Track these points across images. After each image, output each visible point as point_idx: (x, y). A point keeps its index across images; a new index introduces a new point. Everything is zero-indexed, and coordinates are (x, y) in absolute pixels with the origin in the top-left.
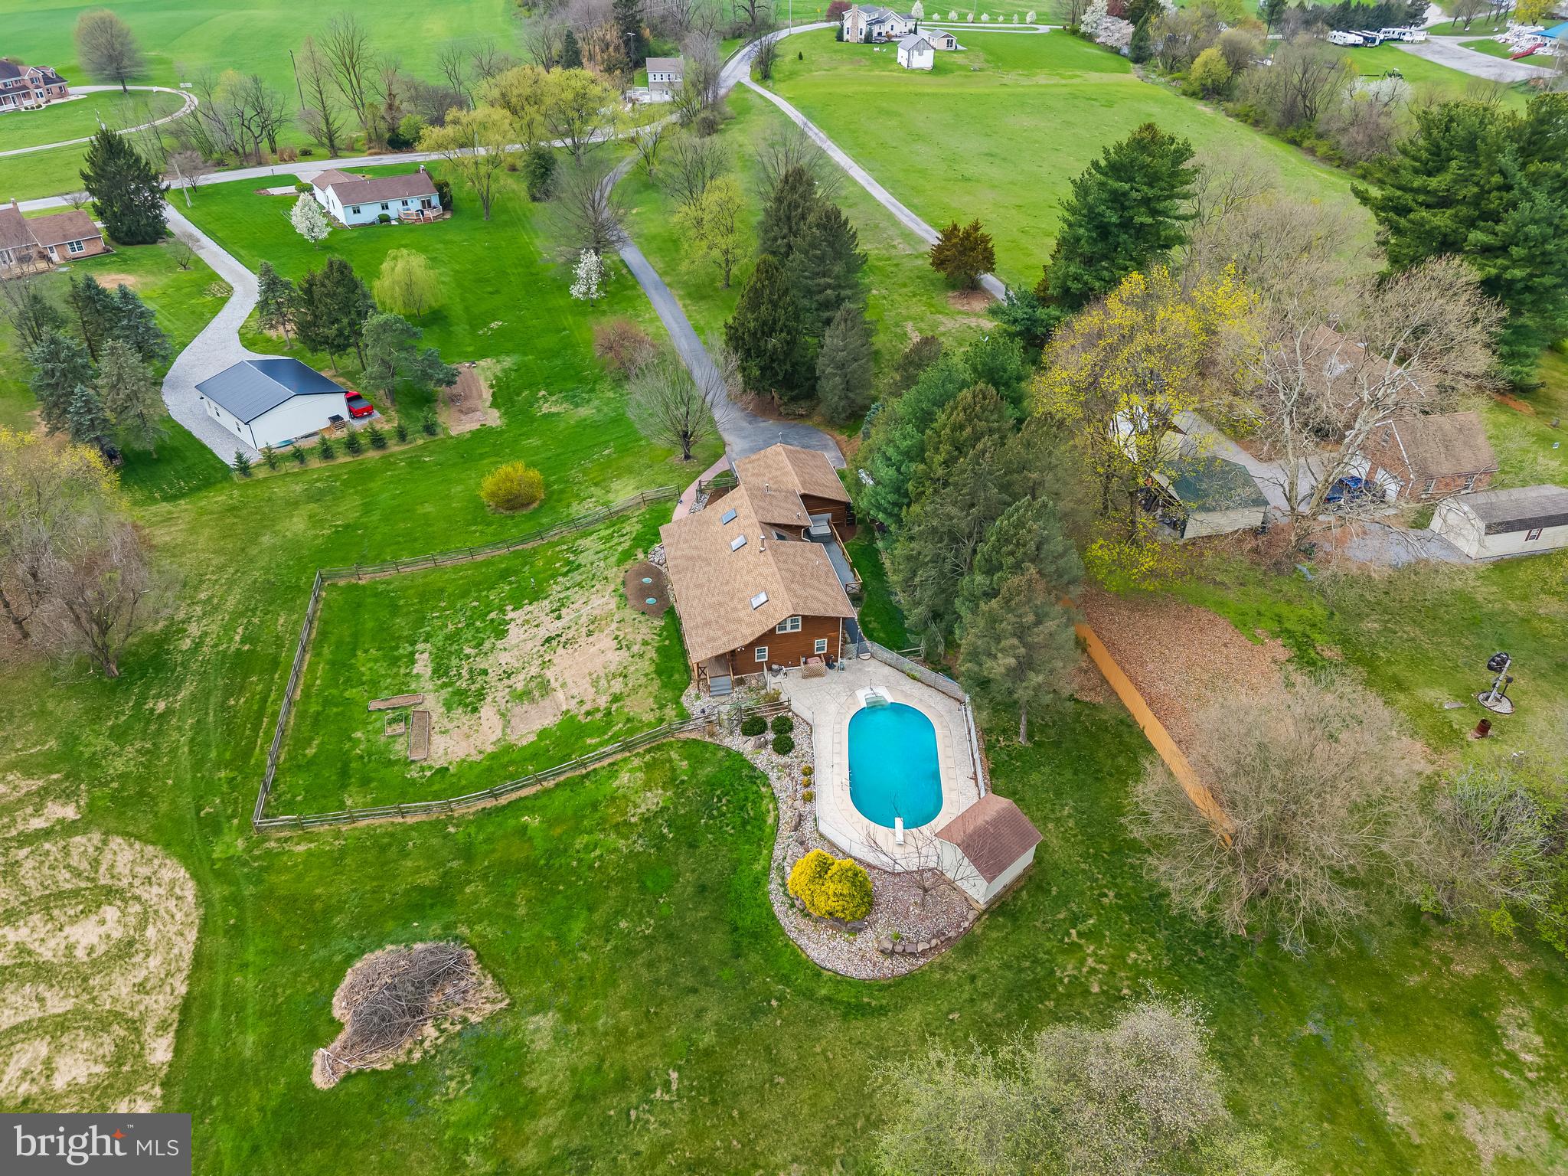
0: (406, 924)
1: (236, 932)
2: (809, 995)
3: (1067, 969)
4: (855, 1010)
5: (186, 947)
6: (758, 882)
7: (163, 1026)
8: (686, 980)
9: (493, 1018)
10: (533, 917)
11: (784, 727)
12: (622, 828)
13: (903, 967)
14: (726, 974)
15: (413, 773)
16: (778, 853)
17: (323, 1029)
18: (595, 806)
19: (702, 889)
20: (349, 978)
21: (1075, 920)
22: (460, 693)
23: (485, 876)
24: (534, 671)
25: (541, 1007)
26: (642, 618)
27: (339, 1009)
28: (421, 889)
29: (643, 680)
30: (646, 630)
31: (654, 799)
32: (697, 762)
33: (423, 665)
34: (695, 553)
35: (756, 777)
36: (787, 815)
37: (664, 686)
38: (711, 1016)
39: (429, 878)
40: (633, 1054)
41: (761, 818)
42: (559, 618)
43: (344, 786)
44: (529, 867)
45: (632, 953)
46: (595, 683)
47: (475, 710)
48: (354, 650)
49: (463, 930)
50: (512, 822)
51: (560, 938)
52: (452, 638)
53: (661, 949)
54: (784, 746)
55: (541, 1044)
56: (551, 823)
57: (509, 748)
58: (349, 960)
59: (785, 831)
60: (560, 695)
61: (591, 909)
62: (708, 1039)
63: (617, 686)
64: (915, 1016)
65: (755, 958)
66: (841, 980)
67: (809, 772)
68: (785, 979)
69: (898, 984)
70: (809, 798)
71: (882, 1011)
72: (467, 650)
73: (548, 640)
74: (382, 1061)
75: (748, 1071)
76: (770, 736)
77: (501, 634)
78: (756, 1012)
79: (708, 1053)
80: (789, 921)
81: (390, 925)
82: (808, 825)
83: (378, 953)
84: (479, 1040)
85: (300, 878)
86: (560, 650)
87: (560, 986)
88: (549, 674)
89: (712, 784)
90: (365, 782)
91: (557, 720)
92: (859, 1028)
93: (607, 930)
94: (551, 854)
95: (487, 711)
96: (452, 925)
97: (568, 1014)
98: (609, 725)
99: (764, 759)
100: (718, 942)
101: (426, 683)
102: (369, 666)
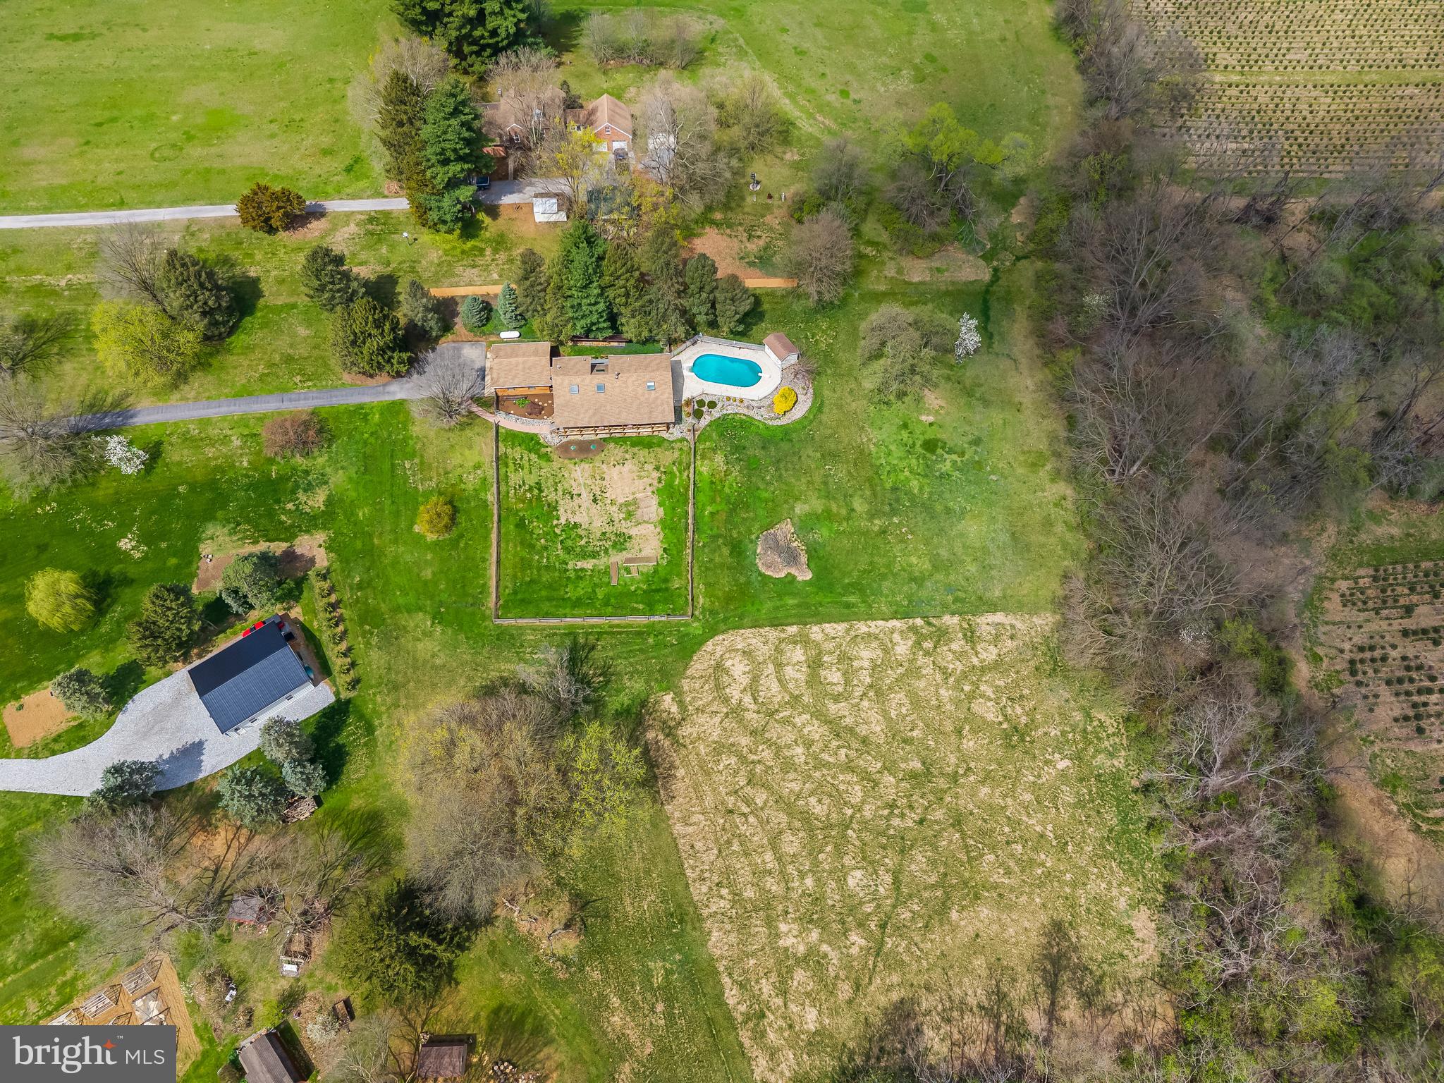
0: (747, 557)
1: (741, 617)
2: (811, 422)
3: (823, 346)
4: (820, 410)
5: (748, 632)
6: (767, 428)
7: (783, 631)
8: (795, 459)
9: (793, 525)
10: (754, 510)
11: (701, 403)
12: (727, 473)
13: (811, 391)
14: (797, 446)
15: (665, 562)
16: (759, 418)
17: (789, 578)
18: (712, 483)
19: (763, 448)
20: (768, 573)
21: (806, 337)
22: (614, 547)
23: (730, 530)
24: (615, 508)
25: (793, 508)
26: (606, 452)
27: (783, 575)
28: (731, 552)
29: (652, 455)
30: (615, 452)
31: (719, 459)
32: (709, 438)
33: (588, 564)
34: (591, 412)
35: (724, 418)
36: (745, 411)
37: (659, 446)
38: (810, 453)
39: (726, 551)
40: (817, 479)
41: (742, 422)
42: (579, 495)
43: (667, 589)
44: (733, 511)
45: (780, 476)
46: (640, 477)
47: (630, 537)
48: (564, 599)
49: (753, 537)
50: (706, 519)
51: (766, 501)
52: (568, 550)
53: (782, 465)
54: (712, 405)
55: (806, 507)
56: (713, 501)
57: (662, 521)
58: (760, 574)
59: (751, 413)
60: (638, 496)
61: (758, 488)
62: (818, 455)
63: (649, 467)
64: (826, 393)
65: (794, 435)
66: (810, 410)
67: (729, 399)
68: (804, 427)
69: (815, 393)
70: (742, 401)
71: (822, 402)
72: (583, 542)
73: (595, 501)
74: (804, 558)
75: (832, 445)
76: (705, 409)
77: (576, 525)
78: (813, 439)
79: (823, 456)
80: (785, 421)
81: (747, 561)
82: (754, 404)
83: (760, 565)
84: (801, 528)
85: (718, 598)
86: (607, 495)
87: (786, 502)
88: (621, 500)
89: (721, 435)
90: (666, 581)
91: (655, 497)
92: (826, 410)
93: (769, 483)
94: (729, 502)
95: (633, 532)
96: (751, 541)
97: (797, 499)
98: (672, 473)
99: (716, 413)
100: (785, 446)
101: (602, 562)
102: (581, 590)
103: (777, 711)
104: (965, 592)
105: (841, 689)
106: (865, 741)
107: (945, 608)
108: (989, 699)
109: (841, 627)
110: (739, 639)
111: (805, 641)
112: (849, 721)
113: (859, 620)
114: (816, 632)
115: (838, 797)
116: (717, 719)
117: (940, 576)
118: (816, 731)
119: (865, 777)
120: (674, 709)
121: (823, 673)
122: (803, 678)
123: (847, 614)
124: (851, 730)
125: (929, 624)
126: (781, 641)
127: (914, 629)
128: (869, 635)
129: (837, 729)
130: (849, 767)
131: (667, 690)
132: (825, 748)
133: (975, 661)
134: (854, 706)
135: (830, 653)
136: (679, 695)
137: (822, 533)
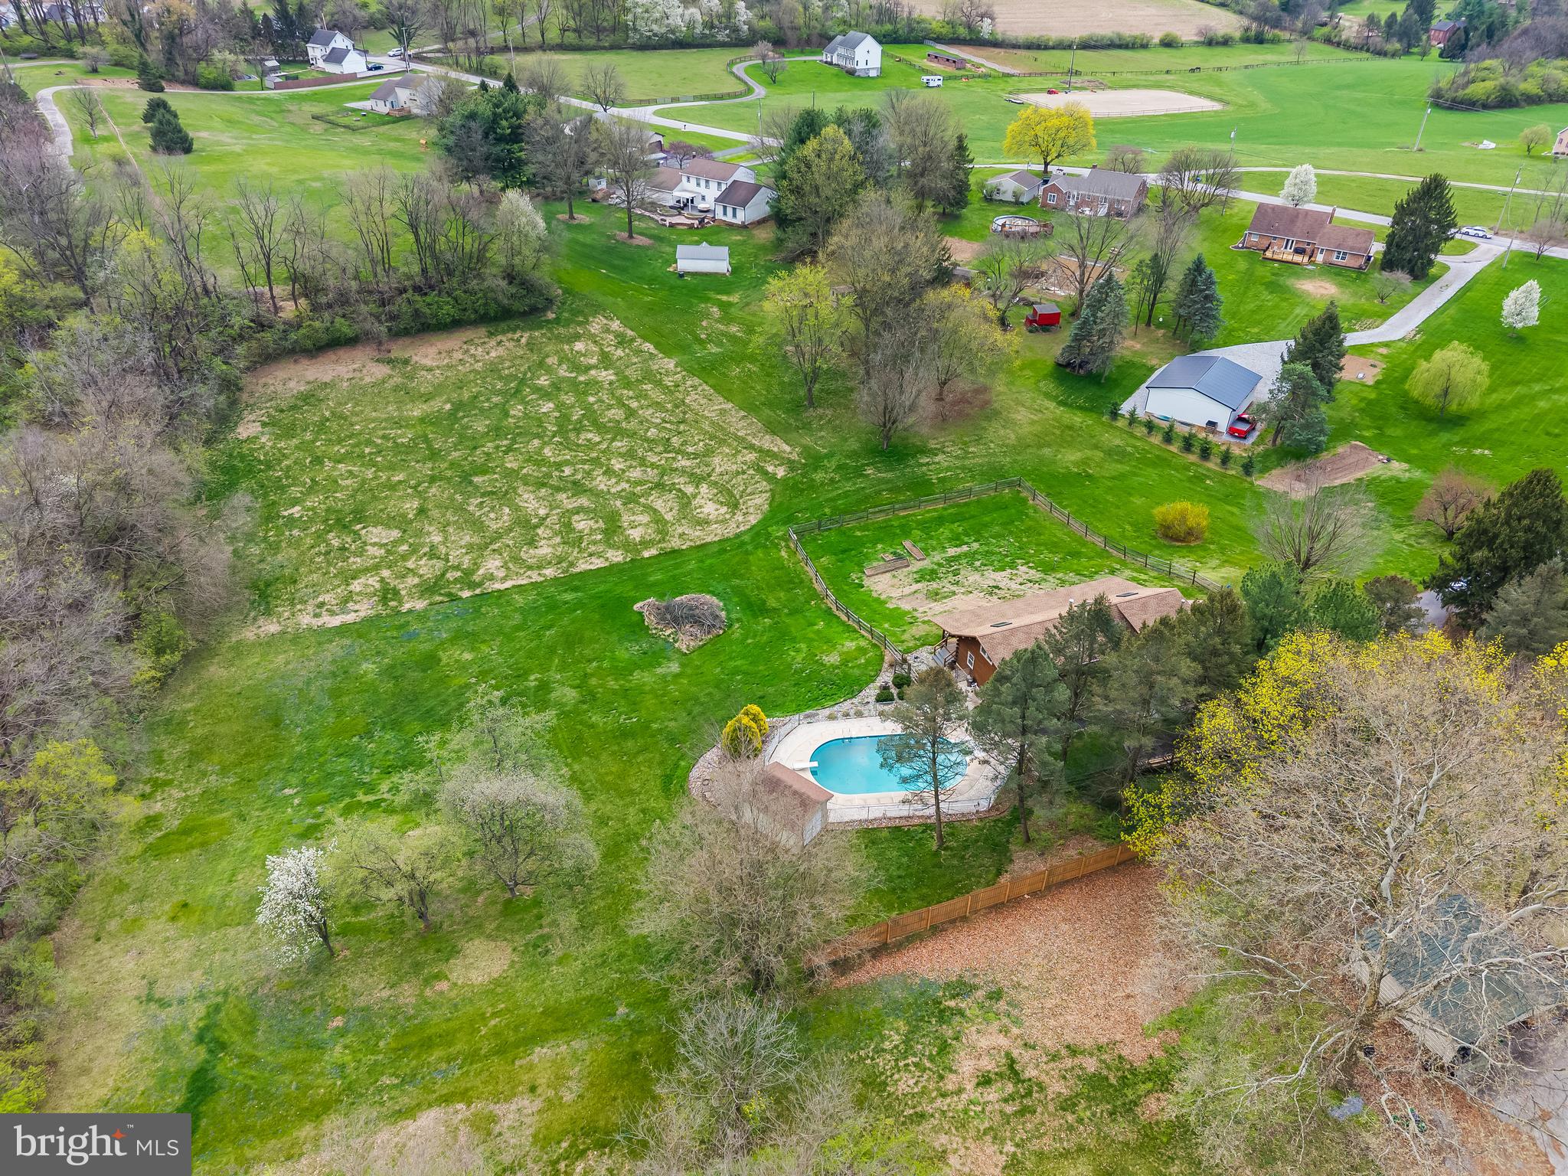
0: (739, 605)
1: (722, 551)
4: (668, 779)
5: (709, 539)
7: (663, 549)
9: (677, 650)
10: (746, 646)
12: (811, 656)
15: (854, 575)
17: (668, 596)
18: (829, 642)
20: (700, 596)
23: (776, 623)
25: (684, 665)
27: (682, 598)
28: (764, 604)
31: (833, 659)
32: (865, 665)
33: (956, 551)
35: (852, 694)
38: (671, 724)
39: (772, 604)
40: (650, 703)
41: (817, 704)
43: (835, 554)
44: (783, 635)
45: (718, 686)
47: (918, 581)
48: (960, 521)
50: (818, 619)
51: (731, 659)
52: (989, 553)
54: (884, 699)
55: (660, 671)
56: (817, 632)
57: (883, 602)
58: (712, 592)
61: (751, 663)
62: (656, 726)
66: (689, 768)
69: (684, 791)
70: (833, 718)
71: (666, 789)
72: (978, 562)
74: (650, 621)
75: (633, 745)
76: (894, 691)
77: (1000, 569)
78: (672, 740)
79: (647, 728)
81: (737, 599)
83: (717, 601)
84: (664, 650)
85: (763, 560)
87: (698, 667)
89: (846, 677)
90: (841, 560)
92: (655, 782)
93: (735, 673)
94: (793, 639)
95: (918, 586)
96: (740, 621)
97: (679, 675)
99: (872, 692)
101: (938, 557)
102: (945, 532)
103: (652, 489)
104: (385, 638)
105: (576, 517)
106: (544, 485)
107: (422, 616)
108: (374, 544)
109: (582, 566)
110: (719, 531)
111: (628, 546)
112: (562, 496)
113: (556, 578)
114: (616, 556)
115: (567, 445)
116: (718, 470)
117: (426, 647)
118: (601, 482)
119: (541, 462)
120: (770, 469)
121: (601, 524)
122: (625, 518)
123: (572, 582)
124: (558, 489)
125: (449, 594)
126: (663, 540)
127: (472, 585)
128: (539, 568)
129: (577, 488)
130: (559, 466)
131: (785, 480)
132: (588, 473)
133: (386, 573)
134: (558, 507)
135: (595, 543)
136: (770, 478)
137: (626, 652)
